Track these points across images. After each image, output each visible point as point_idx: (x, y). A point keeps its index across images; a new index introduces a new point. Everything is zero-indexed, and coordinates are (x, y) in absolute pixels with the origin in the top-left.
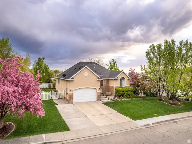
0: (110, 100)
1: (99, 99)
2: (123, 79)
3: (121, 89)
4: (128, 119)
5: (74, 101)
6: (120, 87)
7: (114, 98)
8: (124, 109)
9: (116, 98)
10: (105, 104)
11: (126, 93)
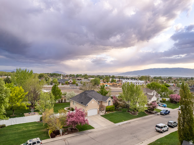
0: (103, 114)
1: (98, 113)
2: (110, 101)
3: (109, 107)
4: (113, 123)
5: (88, 116)
6: (108, 106)
7: (105, 112)
8: (111, 118)
9: (107, 112)
10: (102, 116)
11: (111, 109)
